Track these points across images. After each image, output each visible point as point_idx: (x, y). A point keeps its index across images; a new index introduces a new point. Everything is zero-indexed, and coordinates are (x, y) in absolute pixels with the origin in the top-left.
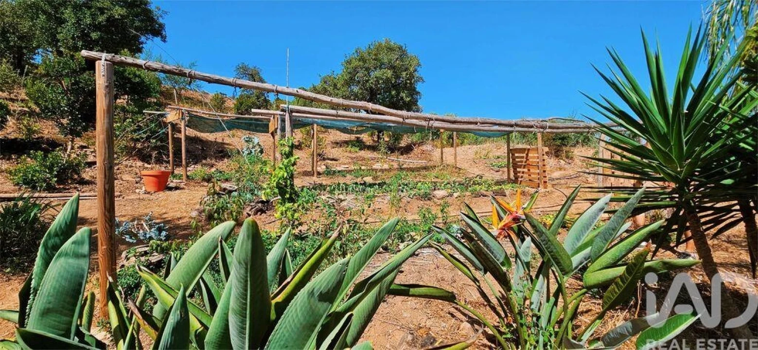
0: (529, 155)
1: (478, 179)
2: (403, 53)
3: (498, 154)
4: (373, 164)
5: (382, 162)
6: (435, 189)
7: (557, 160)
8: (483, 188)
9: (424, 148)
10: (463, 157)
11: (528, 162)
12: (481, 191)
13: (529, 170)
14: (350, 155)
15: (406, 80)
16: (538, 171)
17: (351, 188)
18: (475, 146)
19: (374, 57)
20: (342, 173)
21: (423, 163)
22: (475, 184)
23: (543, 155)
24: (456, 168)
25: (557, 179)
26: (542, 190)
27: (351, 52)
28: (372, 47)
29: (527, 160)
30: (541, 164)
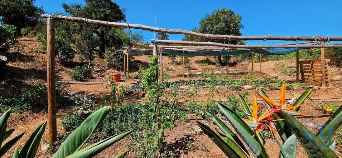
0: (314, 64)
1: (274, 79)
2: (231, 14)
3: (291, 65)
4: (214, 72)
5: (218, 71)
6: (244, 85)
7: (338, 69)
8: (277, 85)
9: (243, 63)
10: (267, 67)
11: (312, 69)
12: (276, 86)
13: (313, 74)
14: (203, 67)
15: (233, 28)
16: (321, 75)
17: (197, 83)
18: (275, 61)
19: (215, 18)
20: (197, 76)
21: (242, 71)
22: (272, 83)
23: (326, 64)
24: (261, 73)
25: (338, 80)
26: (324, 87)
27: (204, 17)
28: (214, 13)
29: (312, 68)
30: (323, 70)
